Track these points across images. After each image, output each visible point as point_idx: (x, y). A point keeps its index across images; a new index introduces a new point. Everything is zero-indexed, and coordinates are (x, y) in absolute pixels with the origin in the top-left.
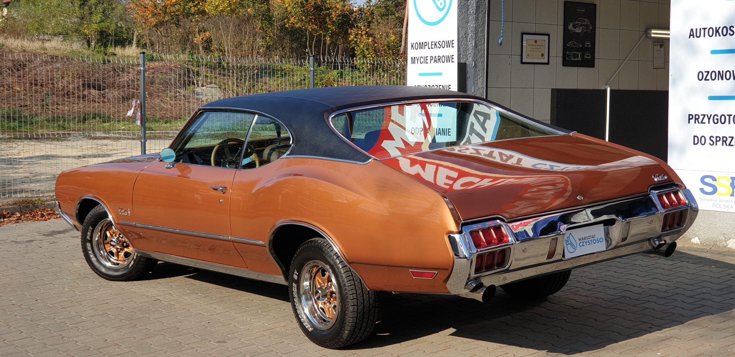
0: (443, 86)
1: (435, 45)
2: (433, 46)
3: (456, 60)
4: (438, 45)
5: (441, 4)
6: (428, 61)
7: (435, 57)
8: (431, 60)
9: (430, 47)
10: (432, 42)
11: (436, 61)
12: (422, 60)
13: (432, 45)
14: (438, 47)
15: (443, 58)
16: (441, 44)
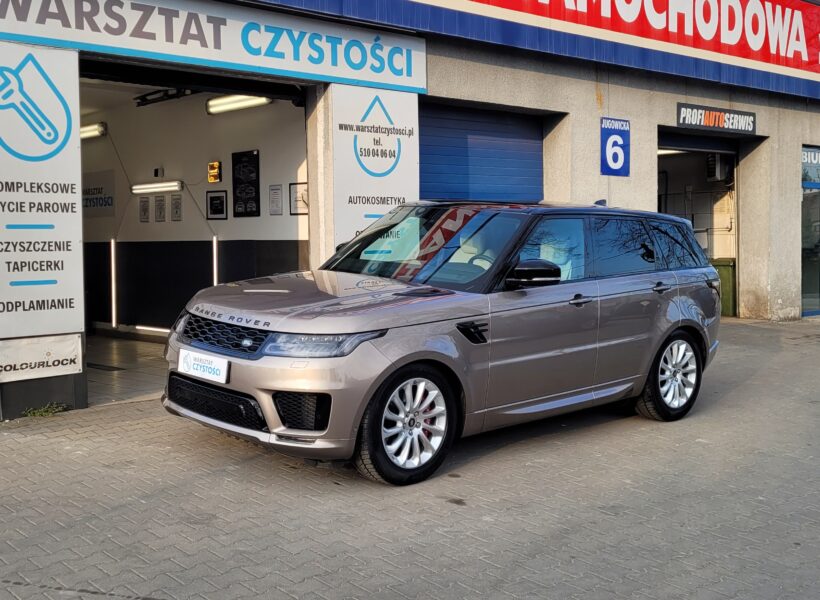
0: (56, 243)
1: (39, 187)
2: (35, 189)
3: (79, 208)
4: (43, 187)
5: (49, 134)
6: (26, 207)
7: (40, 204)
8: (31, 207)
9: (28, 188)
10: (31, 184)
11: (41, 209)
12: (12, 206)
13: (32, 187)
14: (45, 191)
15: (55, 206)
16: (50, 187)
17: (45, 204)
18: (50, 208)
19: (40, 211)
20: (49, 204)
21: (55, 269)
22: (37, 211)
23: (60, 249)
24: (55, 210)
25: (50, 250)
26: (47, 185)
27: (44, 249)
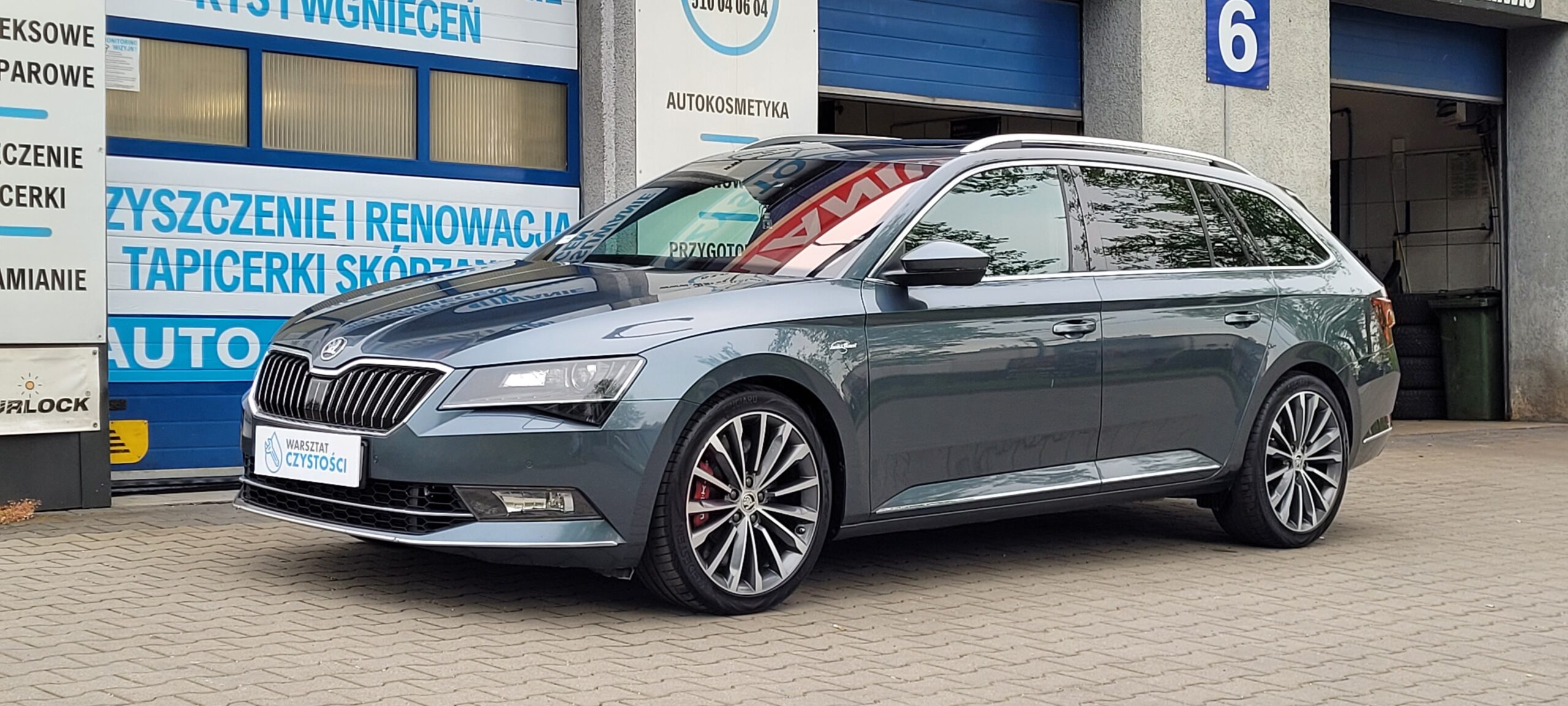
0: (50, 149)
1: (18, 29)
2: (9, 32)
4: (26, 29)
7: (18, 64)
11: (22, 76)
14: (30, 37)
15: (51, 70)
16: (41, 30)
17: (30, 64)
18: (41, 75)
19: (18, 79)
20: (38, 65)
21: (47, 205)
22: (13, 80)
23: (58, 164)
24: (51, 78)
25: (37, 164)
26: (35, 26)
27: (26, 161)
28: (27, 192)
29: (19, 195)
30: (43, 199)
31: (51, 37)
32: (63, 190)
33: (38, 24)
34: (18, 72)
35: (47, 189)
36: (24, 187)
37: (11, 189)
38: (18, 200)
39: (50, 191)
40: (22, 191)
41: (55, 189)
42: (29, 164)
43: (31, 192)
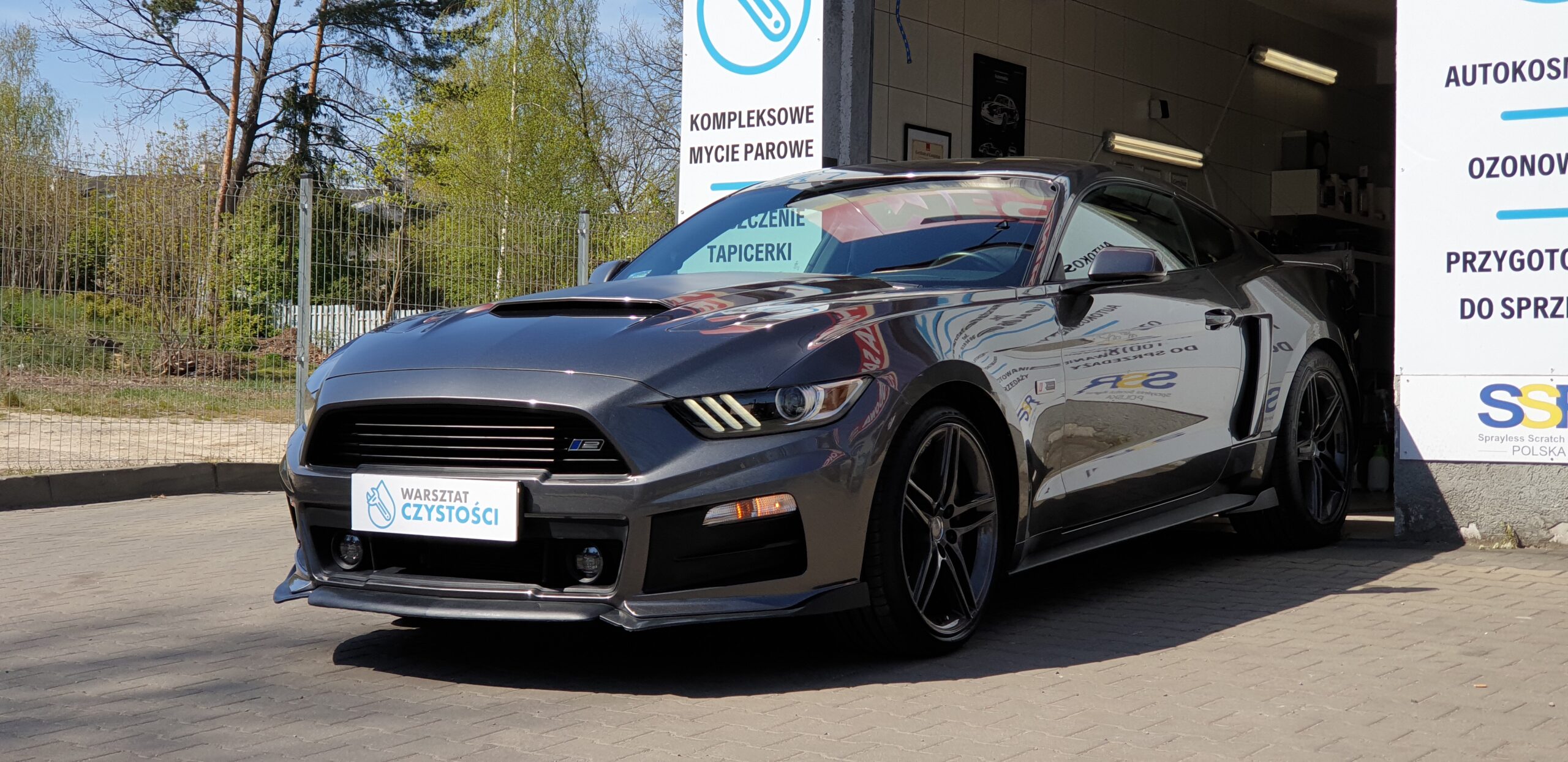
1: (760, 117)
2: (753, 122)
3: (817, 148)
4: (766, 118)
6: (740, 155)
7: (760, 145)
8: (746, 153)
9: (744, 122)
10: (749, 112)
11: (762, 154)
12: (721, 153)
13: (749, 118)
14: (769, 123)
15: (782, 146)
16: (775, 115)
17: (768, 144)
18: (775, 152)
19: (759, 158)
20: (773, 144)
21: (778, 259)
22: (756, 159)
23: (787, 224)
24: (782, 154)
25: (771, 225)
26: (772, 113)
27: (764, 224)
28: (763, 248)
29: (758, 252)
30: (775, 253)
31: (783, 120)
32: (790, 245)
33: (774, 111)
34: (759, 152)
35: (778, 245)
36: (762, 245)
37: (752, 248)
38: (757, 256)
39: (781, 246)
40: (760, 248)
41: (784, 244)
42: (766, 226)
43: (767, 248)
